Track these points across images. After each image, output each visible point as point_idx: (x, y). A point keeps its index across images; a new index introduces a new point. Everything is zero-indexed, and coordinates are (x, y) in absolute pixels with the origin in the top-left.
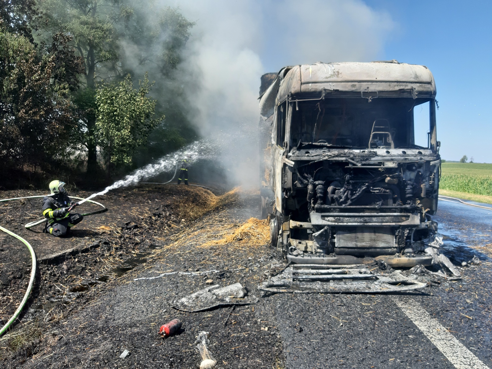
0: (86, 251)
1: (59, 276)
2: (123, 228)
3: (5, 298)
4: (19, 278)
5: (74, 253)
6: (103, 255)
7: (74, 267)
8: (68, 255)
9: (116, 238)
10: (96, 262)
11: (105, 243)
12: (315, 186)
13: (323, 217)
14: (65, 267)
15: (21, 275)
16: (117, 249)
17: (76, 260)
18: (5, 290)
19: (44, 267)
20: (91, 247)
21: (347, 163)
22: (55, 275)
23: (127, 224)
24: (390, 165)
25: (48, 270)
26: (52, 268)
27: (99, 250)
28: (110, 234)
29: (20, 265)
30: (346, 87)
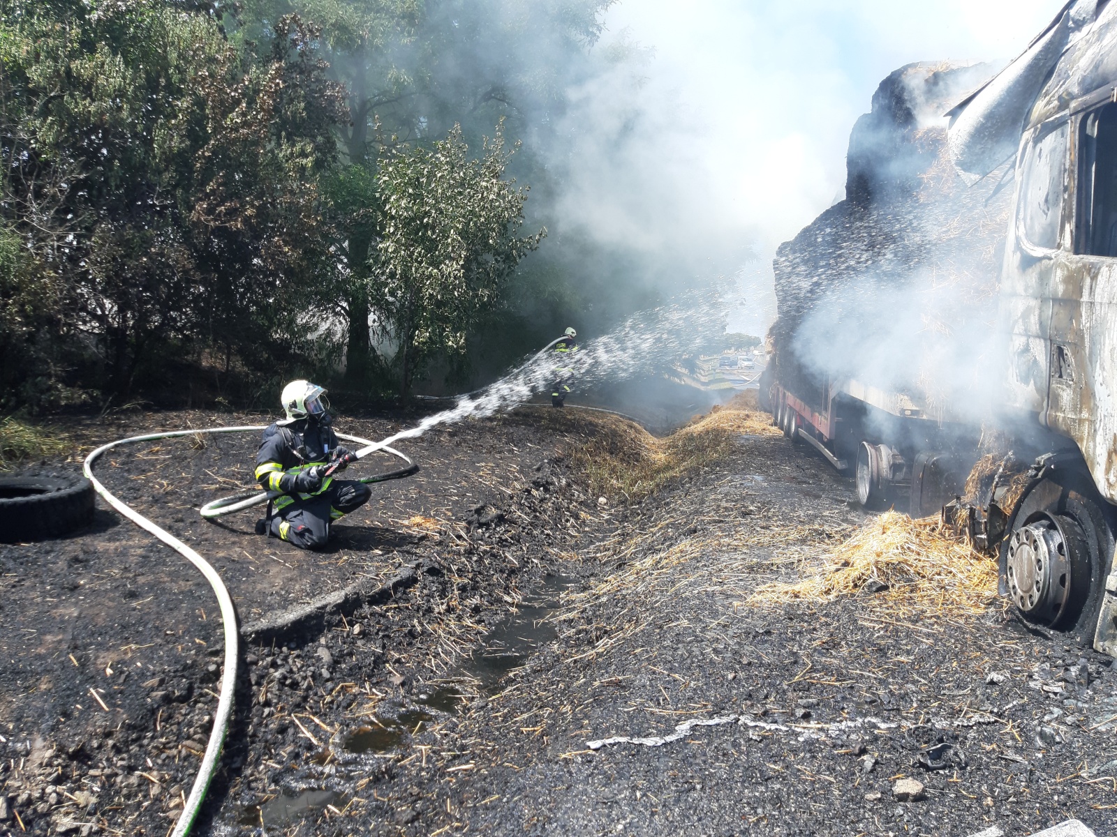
0: (382, 597)
1: (309, 688)
2: (470, 523)
4: (184, 699)
5: (349, 607)
6: (430, 610)
7: (351, 654)
8: (332, 613)
9: (459, 554)
10: (412, 634)
11: (433, 571)
14: (324, 655)
15: (190, 689)
16: (463, 589)
17: (357, 629)
18: (134, 748)
19: (261, 657)
20: (396, 585)
22: (295, 685)
23: (478, 511)
25: (274, 665)
26: (285, 659)
27: (415, 592)
28: (440, 543)
29: (185, 650)
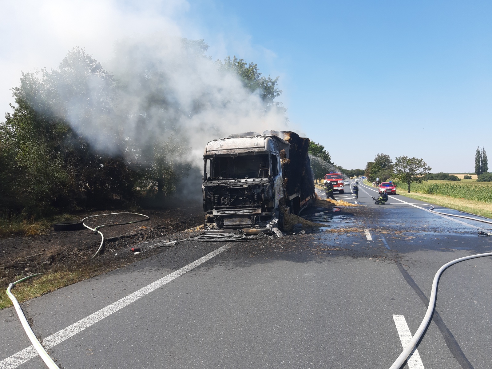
0: (129, 237)
1: (113, 246)
2: (155, 228)
3: (88, 253)
4: (95, 246)
5: (122, 237)
6: (138, 239)
7: (121, 243)
8: (119, 238)
9: (149, 232)
10: (133, 242)
11: (141, 234)
12: (214, 197)
13: (218, 212)
14: (117, 243)
15: (96, 245)
16: (147, 237)
17: (123, 240)
18: (88, 250)
19: (107, 243)
20: (132, 236)
21: (227, 187)
22: (111, 246)
23: (158, 226)
24: (245, 186)
25: (109, 244)
26: (111, 243)
27: (137, 237)
28: (145, 230)
29: (96, 241)
30: (225, 152)
